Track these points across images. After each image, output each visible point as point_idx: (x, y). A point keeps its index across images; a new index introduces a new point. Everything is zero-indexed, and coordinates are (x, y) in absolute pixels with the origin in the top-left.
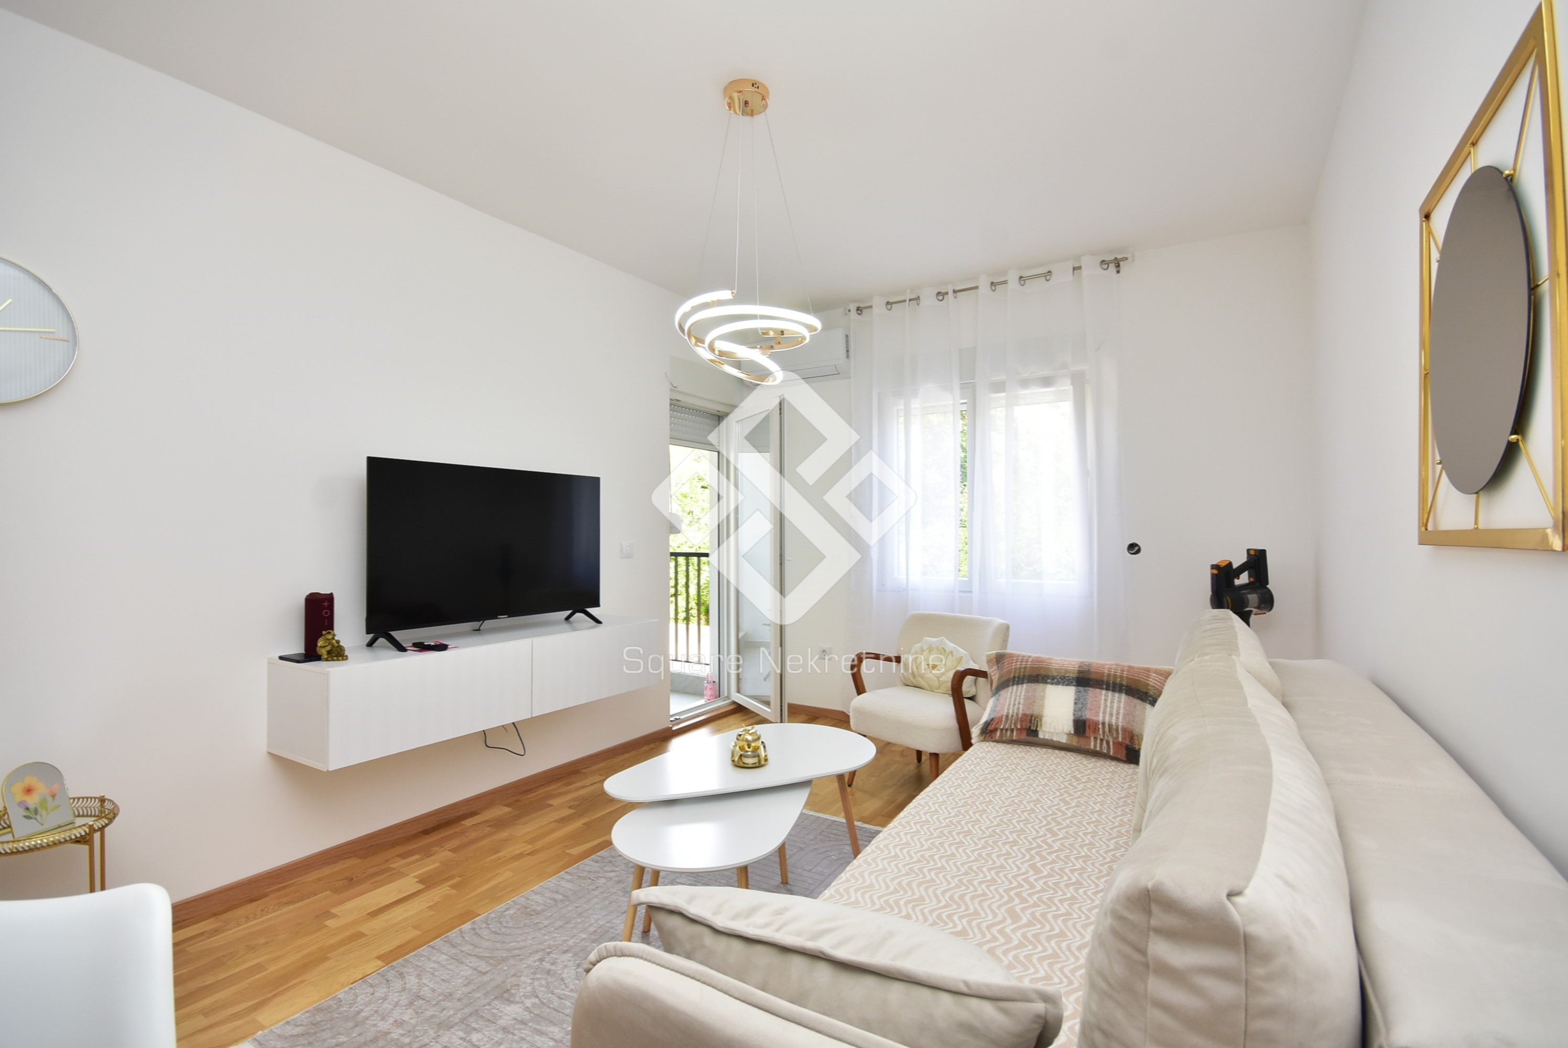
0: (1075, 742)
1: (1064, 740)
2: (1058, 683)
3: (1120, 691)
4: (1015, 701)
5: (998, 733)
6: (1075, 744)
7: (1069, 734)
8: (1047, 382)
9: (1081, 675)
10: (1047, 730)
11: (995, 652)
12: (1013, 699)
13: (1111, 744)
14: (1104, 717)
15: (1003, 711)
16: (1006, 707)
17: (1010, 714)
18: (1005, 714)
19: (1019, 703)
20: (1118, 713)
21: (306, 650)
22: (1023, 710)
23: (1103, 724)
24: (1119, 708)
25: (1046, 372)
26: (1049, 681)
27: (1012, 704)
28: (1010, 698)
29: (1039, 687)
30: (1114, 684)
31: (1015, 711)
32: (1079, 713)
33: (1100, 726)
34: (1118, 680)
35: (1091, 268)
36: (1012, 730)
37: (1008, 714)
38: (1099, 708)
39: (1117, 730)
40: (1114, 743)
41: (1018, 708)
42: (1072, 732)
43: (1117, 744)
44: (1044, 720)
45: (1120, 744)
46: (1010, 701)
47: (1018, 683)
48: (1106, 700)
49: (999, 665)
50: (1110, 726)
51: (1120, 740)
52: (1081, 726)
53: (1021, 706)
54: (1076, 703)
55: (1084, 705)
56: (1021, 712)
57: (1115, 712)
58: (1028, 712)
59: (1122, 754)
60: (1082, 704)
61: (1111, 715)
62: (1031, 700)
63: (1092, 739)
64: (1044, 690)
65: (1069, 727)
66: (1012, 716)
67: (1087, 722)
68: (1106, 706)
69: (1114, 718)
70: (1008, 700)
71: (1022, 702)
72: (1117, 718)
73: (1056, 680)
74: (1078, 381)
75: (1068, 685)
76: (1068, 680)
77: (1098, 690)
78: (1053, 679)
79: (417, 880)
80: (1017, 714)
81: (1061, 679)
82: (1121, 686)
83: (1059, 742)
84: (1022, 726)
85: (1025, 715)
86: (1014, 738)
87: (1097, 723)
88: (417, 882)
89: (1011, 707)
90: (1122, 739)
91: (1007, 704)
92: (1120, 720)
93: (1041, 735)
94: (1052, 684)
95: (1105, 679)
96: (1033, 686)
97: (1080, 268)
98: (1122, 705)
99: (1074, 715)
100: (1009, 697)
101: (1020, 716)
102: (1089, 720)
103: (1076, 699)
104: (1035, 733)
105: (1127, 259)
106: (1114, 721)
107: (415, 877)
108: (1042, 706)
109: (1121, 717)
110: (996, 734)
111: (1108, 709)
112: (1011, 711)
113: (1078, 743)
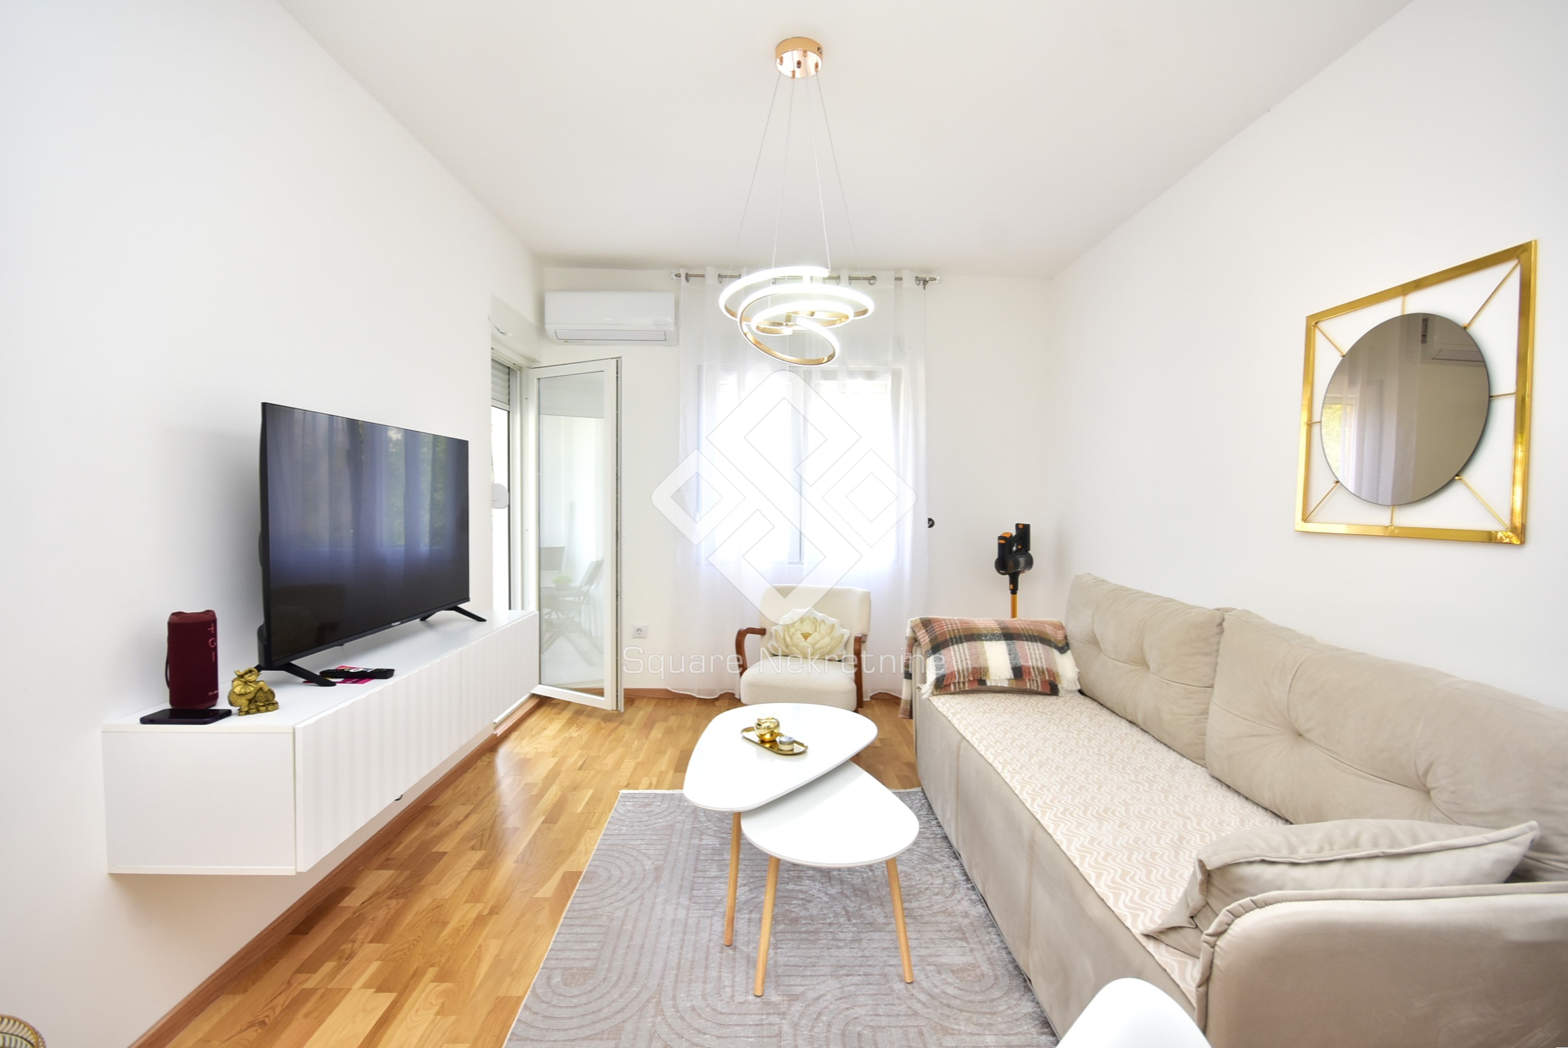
0: (1014, 685)
1: (1006, 684)
2: (991, 640)
3: (1036, 641)
4: (961, 657)
5: (952, 687)
6: (1014, 686)
7: (1009, 680)
8: (870, 375)
9: (1005, 631)
10: (994, 678)
11: (917, 618)
12: (958, 656)
13: (1039, 682)
14: (1032, 662)
15: (953, 667)
16: (955, 664)
17: (961, 669)
18: (956, 669)
19: (966, 659)
20: (1041, 659)
21: (172, 702)
22: (971, 664)
23: (1033, 668)
24: (1040, 654)
25: (868, 367)
26: (983, 638)
27: (959, 661)
28: (955, 655)
29: (978, 644)
30: (1030, 636)
31: (965, 666)
32: (1014, 662)
33: (1032, 670)
34: (1030, 632)
35: (909, 282)
36: (964, 683)
37: (958, 669)
38: (1027, 655)
39: (1043, 672)
40: (1041, 682)
41: (967, 664)
42: (1013, 678)
43: (1043, 682)
44: (990, 670)
45: (1046, 681)
46: (956, 658)
47: (957, 643)
48: (1029, 649)
49: (928, 629)
50: (1038, 668)
51: (1047, 678)
52: (1018, 672)
53: (969, 662)
54: (1010, 654)
55: (1016, 654)
56: (970, 666)
57: (1038, 658)
58: (976, 666)
59: (1048, 690)
60: (1015, 654)
61: (1037, 660)
62: (976, 656)
63: (1027, 680)
64: (983, 647)
65: (1009, 674)
66: (963, 671)
67: (1023, 668)
68: (1031, 654)
69: (1039, 663)
70: (954, 658)
71: (968, 657)
72: (1042, 662)
73: (988, 637)
74: (896, 377)
75: (999, 640)
76: (998, 636)
77: (1021, 642)
78: (986, 636)
79: (375, 990)
80: (968, 669)
81: (992, 637)
82: (1035, 637)
83: (1002, 686)
84: (974, 677)
85: (974, 668)
86: (967, 689)
87: (1029, 668)
88: (375, 992)
89: (959, 663)
90: (1049, 677)
91: (954, 661)
92: (1044, 663)
93: (988, 683)
94: (987, 640)
95: (1022, 632)
96: (973, 644)
97: (901, 279)
98: (1041, 652)
99: (1011, 663)
100: (953, 655)
101: (970, 670)
102: (1024, 666)
103: (1009, 651)
104: (982, 682)
105: (935, 279)
106: (1040, 665)
107: (366, 986)
108: (986, 659)
109: (1043, 661)
110: (950, 688)
111: (1033, 656)
112: (960, 667)
113: (1016, 685)
